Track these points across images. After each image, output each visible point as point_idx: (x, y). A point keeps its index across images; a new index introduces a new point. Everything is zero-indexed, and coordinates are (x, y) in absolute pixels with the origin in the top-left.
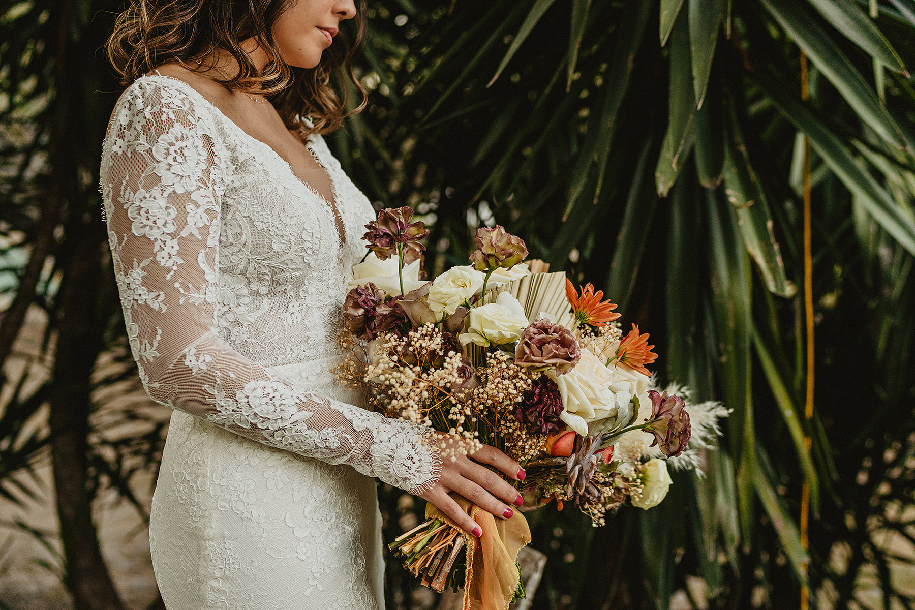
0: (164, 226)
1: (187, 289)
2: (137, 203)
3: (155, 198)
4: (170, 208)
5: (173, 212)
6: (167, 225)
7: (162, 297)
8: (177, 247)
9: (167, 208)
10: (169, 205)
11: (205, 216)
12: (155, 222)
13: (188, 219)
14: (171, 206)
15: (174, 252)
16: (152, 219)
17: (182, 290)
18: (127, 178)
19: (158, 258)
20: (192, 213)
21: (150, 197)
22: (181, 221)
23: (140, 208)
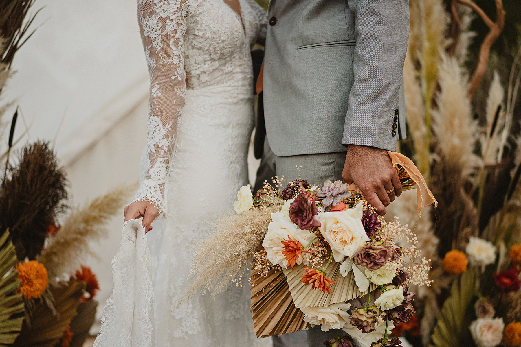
0: (156, 31)
1: (164, 57)
2: (146, 23)
3: (152, 20)
4: (159, 23)
5: (160, 25)
6: (157, 31)
7: (155, 62)
8: (160, 39)
9: (157, 24)
10: (158, 22)
11: (175, 26)
12: (152, 30)
13: (167, 27)
14: (159, 22)
15: (159, 41)
16: (151, 29)
17: (162, 58)
18: (142, 14)
19: (154, 45)
20: (169, 24)
21: (151, 19)
22: (163, 28)
23: (147, 24)
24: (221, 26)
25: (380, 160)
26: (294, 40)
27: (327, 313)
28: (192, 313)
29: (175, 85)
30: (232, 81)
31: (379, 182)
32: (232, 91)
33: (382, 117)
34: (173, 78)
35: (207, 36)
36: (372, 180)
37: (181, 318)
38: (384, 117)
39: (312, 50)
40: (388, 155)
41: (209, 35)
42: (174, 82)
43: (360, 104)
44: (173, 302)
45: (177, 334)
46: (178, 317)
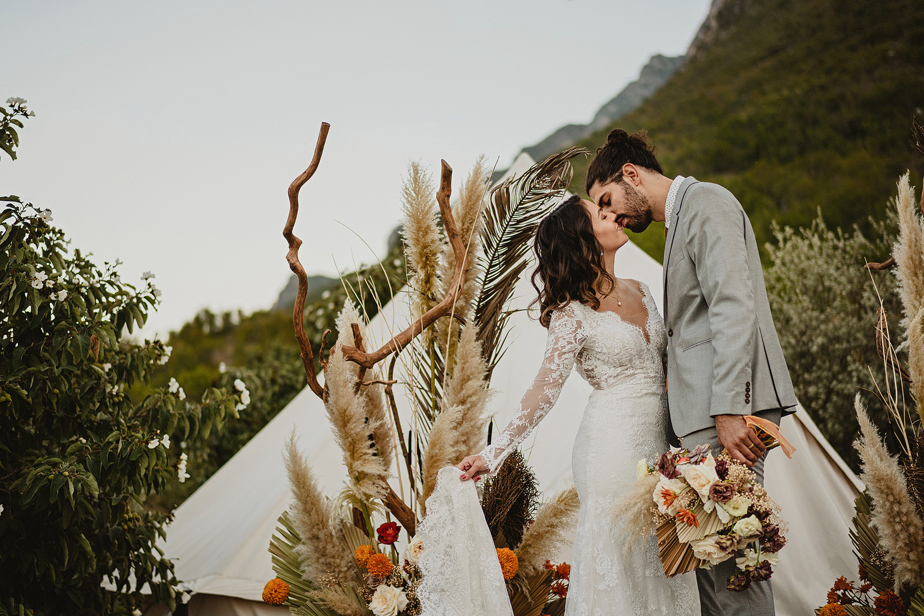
24: (613, 342)
25: (736, 423)
26: (680, 345)
27: (705, 546)
28: (611, 569)
29: (546, 385)
30: (635, 380)
31: (737, 441)
32: (636, 388)
33: (732, 390)
34: (547, 379)
35: (604, 351)
36: (731, 439)
37: (604, 574)
38: (734, 390)
39: (693, 350)
40: (744, 419)
41: (605, 350)
42: (546, 383)
43: (716, 384)
44: (597, 562)
45: (602, 587)
46: (601, 573)
